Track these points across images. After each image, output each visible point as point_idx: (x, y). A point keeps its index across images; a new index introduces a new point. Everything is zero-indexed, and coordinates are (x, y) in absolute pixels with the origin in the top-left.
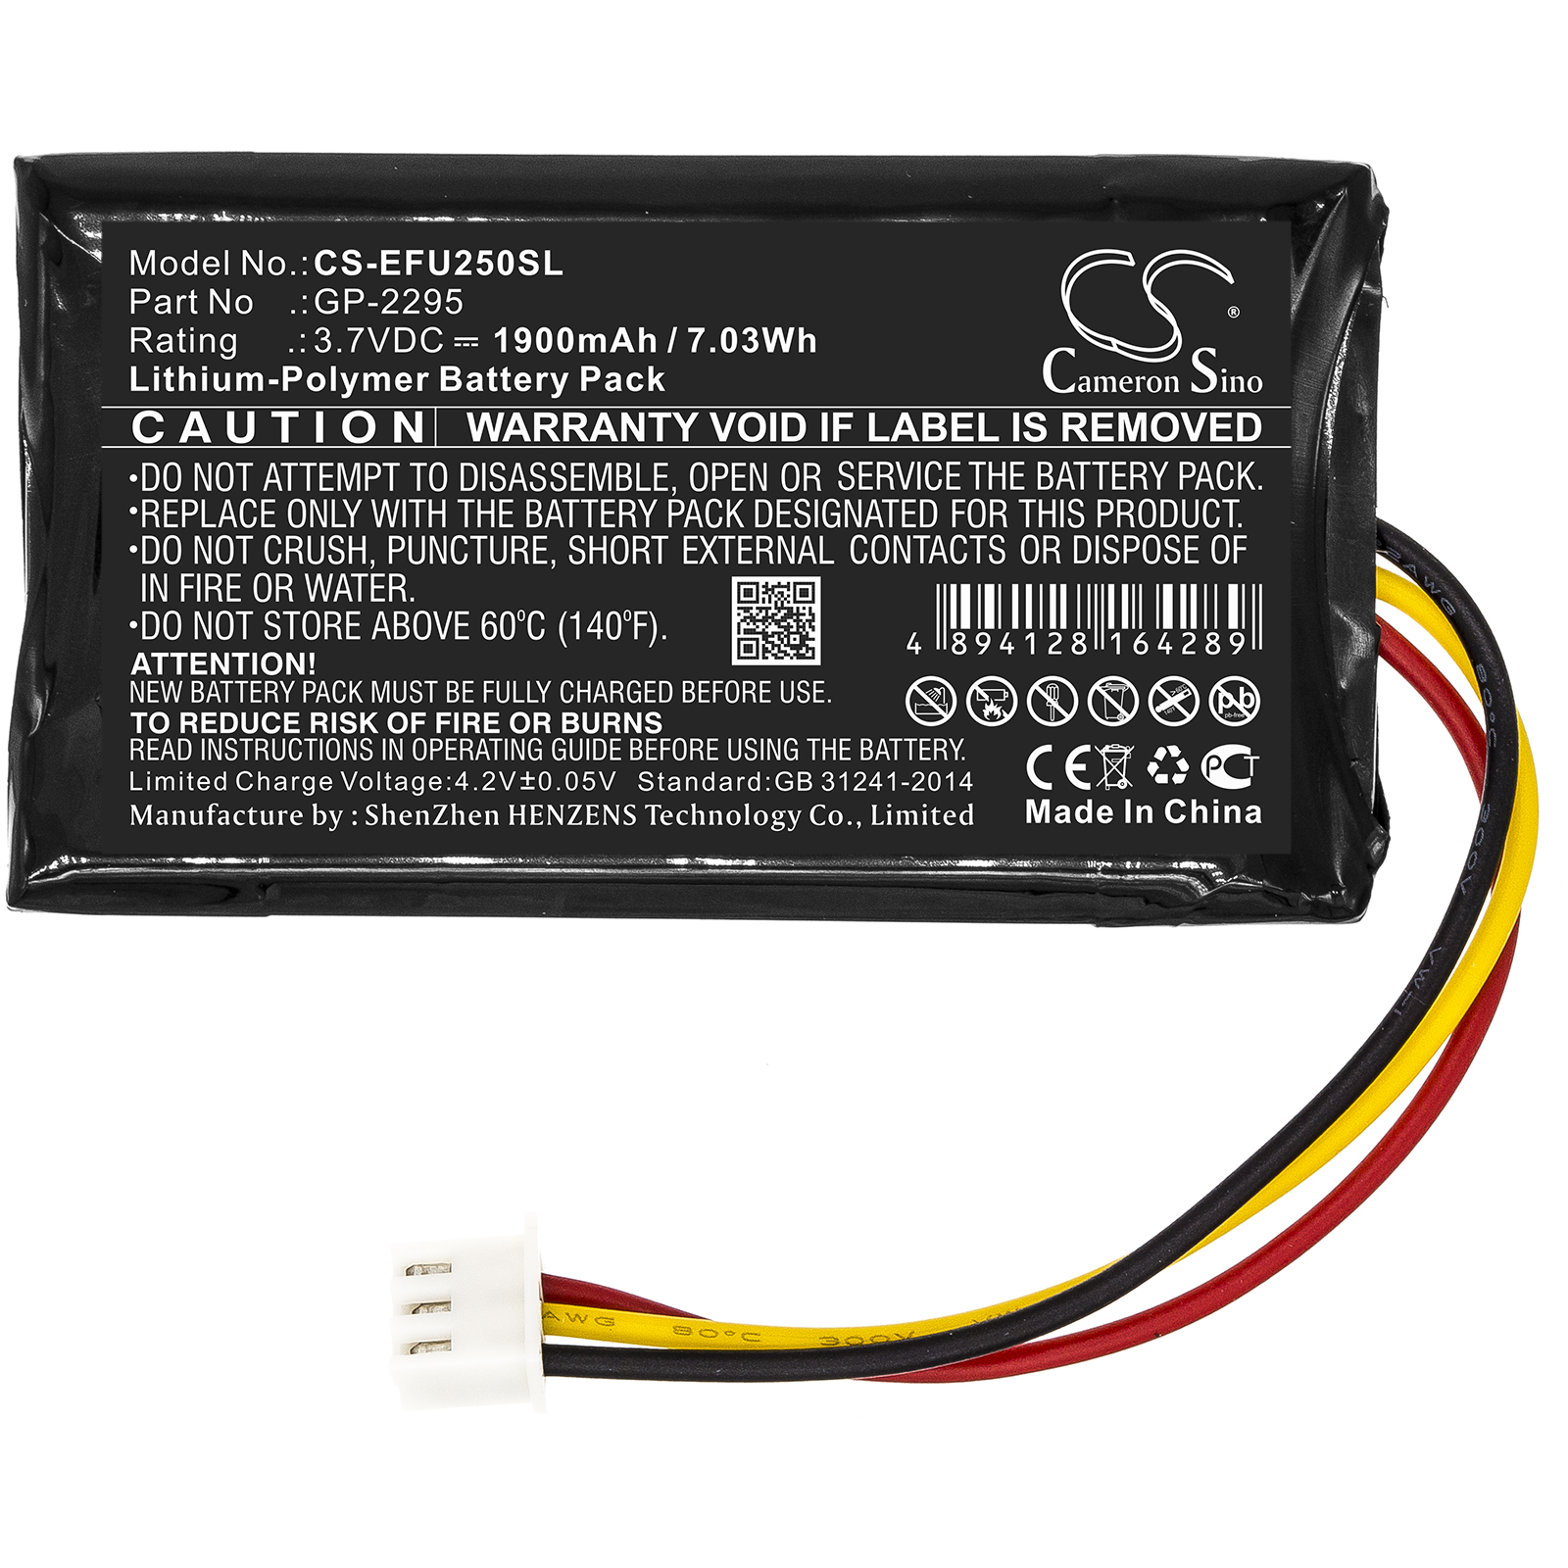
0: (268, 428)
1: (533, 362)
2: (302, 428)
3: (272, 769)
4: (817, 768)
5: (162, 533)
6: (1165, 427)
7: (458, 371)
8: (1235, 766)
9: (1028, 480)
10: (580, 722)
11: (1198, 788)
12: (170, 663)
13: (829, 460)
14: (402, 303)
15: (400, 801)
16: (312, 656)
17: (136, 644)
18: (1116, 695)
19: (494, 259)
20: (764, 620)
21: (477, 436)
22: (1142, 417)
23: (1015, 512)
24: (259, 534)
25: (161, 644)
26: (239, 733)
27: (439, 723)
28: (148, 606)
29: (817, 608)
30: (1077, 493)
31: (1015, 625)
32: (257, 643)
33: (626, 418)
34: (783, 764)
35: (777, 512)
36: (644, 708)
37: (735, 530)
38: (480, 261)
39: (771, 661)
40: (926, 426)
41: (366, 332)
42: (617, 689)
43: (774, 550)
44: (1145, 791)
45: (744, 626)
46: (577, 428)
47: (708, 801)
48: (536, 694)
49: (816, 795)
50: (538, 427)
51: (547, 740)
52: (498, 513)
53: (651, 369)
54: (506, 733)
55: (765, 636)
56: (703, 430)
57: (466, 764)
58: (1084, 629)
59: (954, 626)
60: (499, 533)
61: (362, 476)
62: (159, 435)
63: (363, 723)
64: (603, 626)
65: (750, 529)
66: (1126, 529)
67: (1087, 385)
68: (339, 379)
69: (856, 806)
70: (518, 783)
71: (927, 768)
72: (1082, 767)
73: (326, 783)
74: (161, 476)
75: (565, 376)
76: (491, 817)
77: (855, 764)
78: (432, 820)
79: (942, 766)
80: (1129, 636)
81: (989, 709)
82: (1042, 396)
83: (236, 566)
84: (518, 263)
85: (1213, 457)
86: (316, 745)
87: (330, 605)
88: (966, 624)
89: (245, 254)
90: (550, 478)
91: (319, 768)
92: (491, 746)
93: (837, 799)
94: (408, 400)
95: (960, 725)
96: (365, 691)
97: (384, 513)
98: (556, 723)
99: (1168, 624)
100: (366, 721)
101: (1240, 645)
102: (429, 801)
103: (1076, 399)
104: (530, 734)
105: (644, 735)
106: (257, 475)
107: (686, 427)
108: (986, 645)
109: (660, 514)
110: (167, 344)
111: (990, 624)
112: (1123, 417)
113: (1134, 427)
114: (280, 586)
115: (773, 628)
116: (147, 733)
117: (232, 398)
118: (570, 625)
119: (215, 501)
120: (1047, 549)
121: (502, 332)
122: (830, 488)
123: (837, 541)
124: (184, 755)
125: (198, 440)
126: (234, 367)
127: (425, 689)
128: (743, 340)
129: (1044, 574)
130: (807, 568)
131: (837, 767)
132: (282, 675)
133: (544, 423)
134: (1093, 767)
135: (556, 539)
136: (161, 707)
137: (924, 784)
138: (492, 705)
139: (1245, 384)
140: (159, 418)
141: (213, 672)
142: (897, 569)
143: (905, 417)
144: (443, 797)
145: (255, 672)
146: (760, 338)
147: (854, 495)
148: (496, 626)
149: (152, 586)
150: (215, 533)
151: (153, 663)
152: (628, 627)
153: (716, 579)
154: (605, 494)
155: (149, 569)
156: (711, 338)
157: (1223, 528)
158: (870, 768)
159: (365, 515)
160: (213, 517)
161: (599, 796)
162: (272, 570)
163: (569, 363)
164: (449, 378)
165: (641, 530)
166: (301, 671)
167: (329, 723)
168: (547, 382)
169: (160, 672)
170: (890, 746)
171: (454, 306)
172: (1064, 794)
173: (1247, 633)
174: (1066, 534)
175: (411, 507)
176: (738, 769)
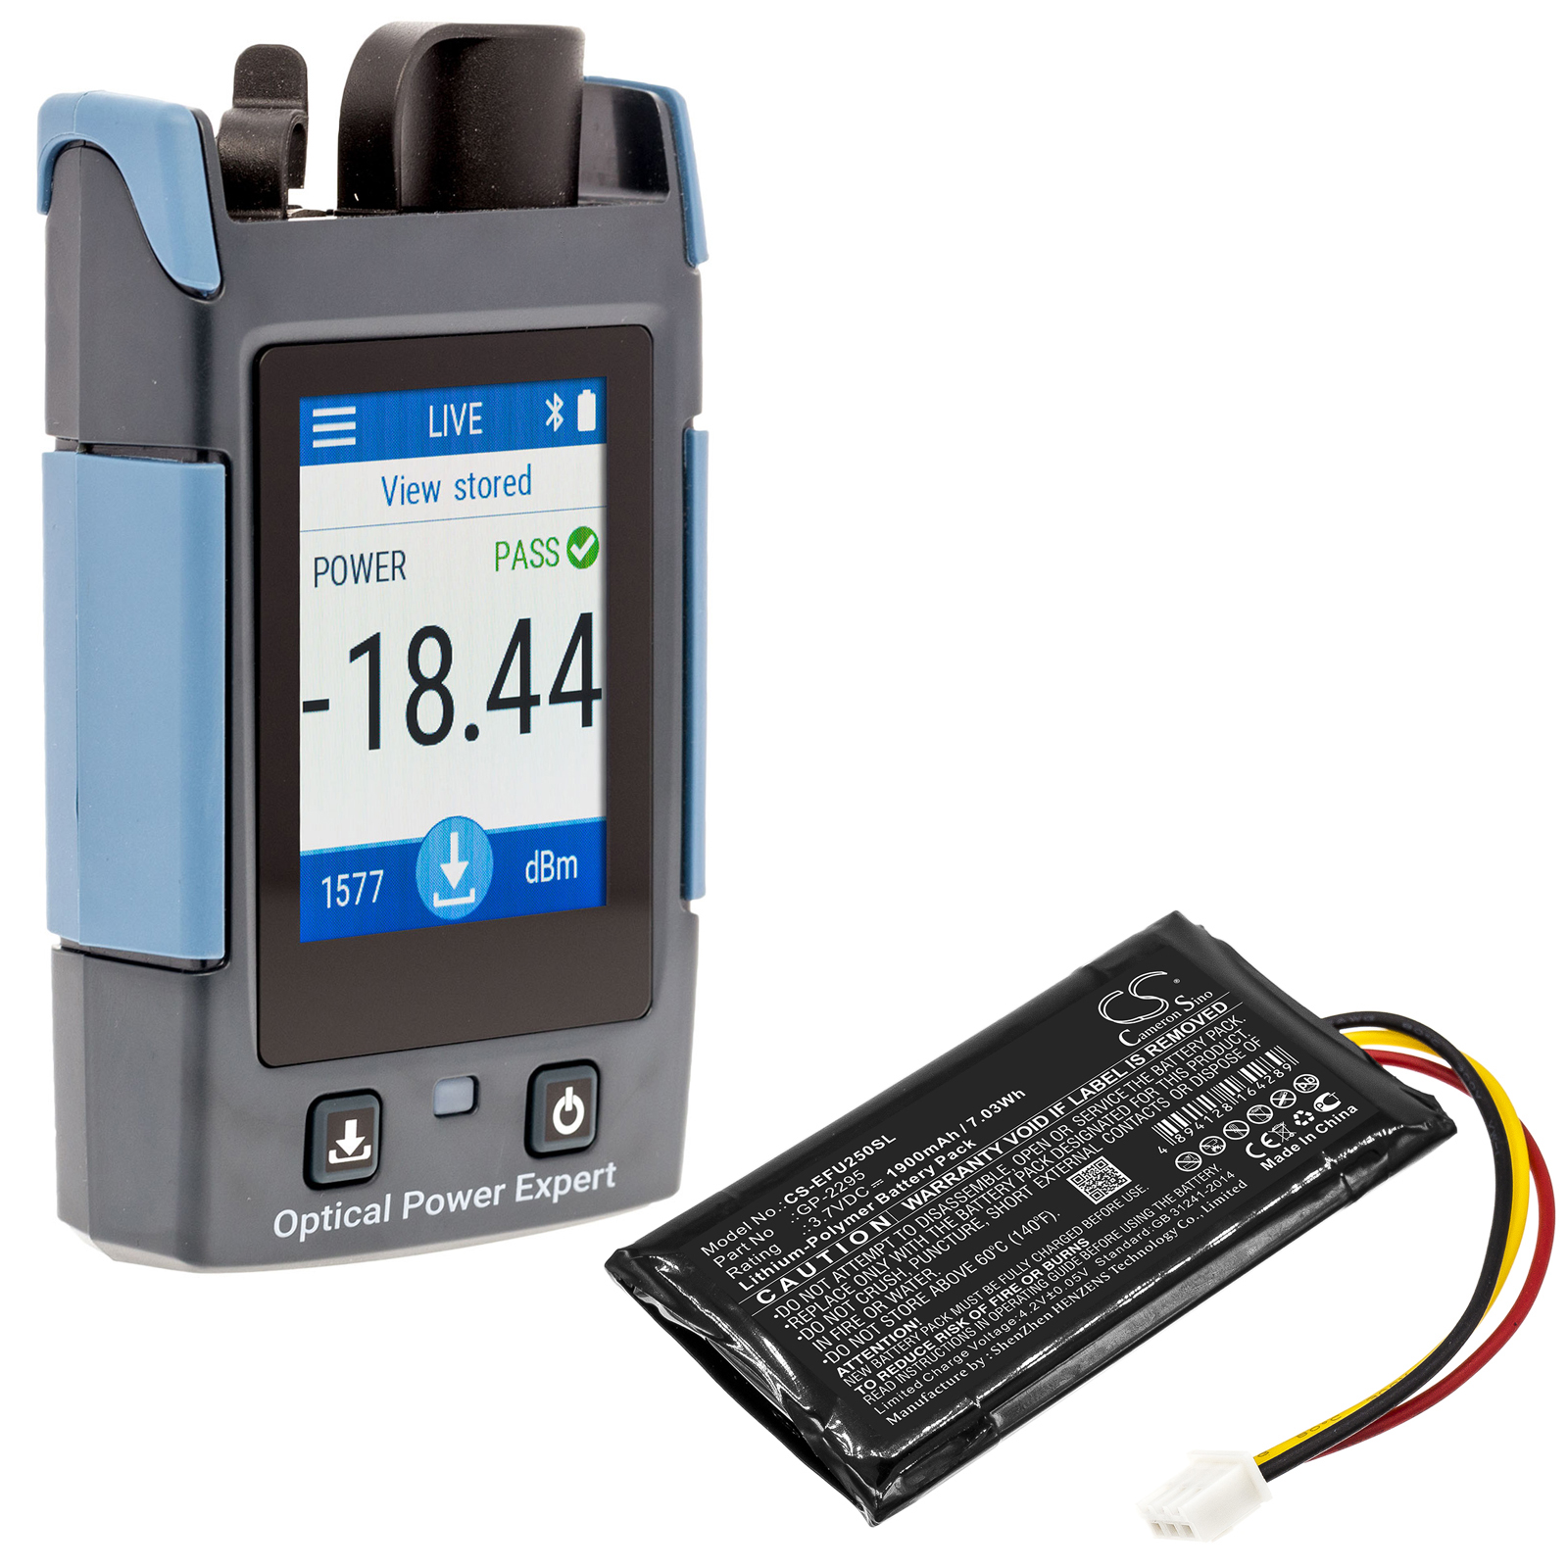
0: (820, 1264)
1: (911, 1171)
2: (834, 1253)
3: (937, 1365)
4: (1166, 1211)
5: (808, 1325)
6: (1188, 1028)
7: (883, 1194)
8: (1328, 1101)
9: (1152, 1075)
10: (1052, 1262)
11: (1321, 1117)
12: (855, 1363)
13: (1067, 1121)
14: (837, 1190)
15: (1003, 1338)
16: (915, 1319)
17: (833, 1368)
18: (1259, 1112)
19: (862, 1152)
20: (1094, 1183)
21: (913, 1208)
22: (1176, 1031)
23: (1158, 1088)
24: (851, 1298)
25: (844, 1359)
26: (909, 1364)
27: (993, 1303)
28: (825, 1351)
29: (1111, 1165)
30: (1176, 1067)
31: (1196, 1119)
32: (885, 1331)
33: (970, 1163)
34: (1151, 1219)
35: (1063, 1149)
36: (1075, 1241)
37: (1051, 1165)
38: (857, 1157)
39: (1110, 1193)
40: (1095, 1087)
41: (831, 1208)
42: (1058, 1242)
43: (1074, 1160)
44: (1302, 1131)
45: (1087, 1190)
46: (953, 1178)
47: (1133, 1250)
48: (1024, 1267)
49: (1174, 1220)
50: (936, 1189)
51: (1045, 1278)
52: (948, 1224)
53: (964, 1142)
54: (1025, 1287)
55: (1100, 1187)
56: (1004, 1146)
57: (1018, 1308)
58: (1224, 1102)
59: (1172, 1135)
60: (955, 1230)
61: (876, 1251)
62: (774, 1296)
63: (960, 1325)
64: (1029, 1228)
65: (1057, 1161)
66: (1206, 1065)
67: (1144, 1036)
68: (835, 1229)
69: (1195, 1210)
70: (1047, 1299)
71: (1210, 1181)
72: (1270, 1141)
73: (965, 1354)
74: (788, 1308)
75: (930, 1167)
76: (1048, 1316)
77: (1180, 1200)
78: (1023, 1334)
79: (1217, 1176)
80: (1244, 1093)
81: (1214, 1149)
82: (1130, 1050)
83: (851, 1313)
84: (873, 1148)
85: (1217, 1023)
86: (947, 1345)
87: (906, 1299)
88: (1176, 1131)
89: (753, 1218)
90: (958, 1200)
91: (958, 1351)
92: (1023, 1295)
93: (1184, 1215)
94: (872, 1215)
95: (1208, 1161)
96: (950, 1314)
97: (897, 1256)
98: (1043, 1270)
99: (1255, 1079)
100: (961, 1324)
101: (1290, 1067)
102: (1015, 1330)
103: (1144, 1042)
104: (1035, 1281)
105: (1084, 1249)
106: (831, 1280)
107: (997, 1149)
108: (1192, 1131)
109: (1015, 1181)
110: (747, 1266)
111: (1186, 1125)
112: (1169, 1035)
113: (1177, 1035)
114: (877, 1308)
115: (1100, 1183)
116: (868, 1392)
117: (793, 1264)
118: (1015, 1238)
119: (821, 1301)
120: (1182, 1091)
121: (889, 1171)
122: (1076, 1129)
123: (1097, 1141)
124: (893, 1387)
125: (793, 1286)
126: (785, 1254)
127: (975, 1296)
128: (992, 1110)
129: (1190, 1097)
130: (1093, 1157)
131: (1174, 1205)
132: (908, 1334)
133: (937, 1187)
134: (1275, 1138)
135: (981, 1216)
136: (865, 1379)
137: (1214, 1187)
138: (1009, 1283)
139: (1204, 997)
140: (768, 1291)
141: (877, 1353)
142: (1129, 1135)
143: (1083, 1090)
144: (1019, 1324)
145: (895, 1340)
146: (998, 1105)
147: (1089, 1124)
148: (984, 1258)
149: (820, 1345)
150: (832, 1309)
151: (847, 1368)
152: (1040, 1222)
153: (1061, 1183)
154: (985, 1190)
155: (814, 1340)
156: (978, 1118)
157: (1243, 1040)
158: (1188, 1196)
159: (890, 1262)
160: (824, 1305)
161: (1085, 1280)
162: (869, 1304)
163: (929, 1160)
164: (882, 1198)
165: (1013, 1190)
166: (915, 1326)
167: (945, 1334)
168: (924, 1173)
169: (853, 1368)
170: (1188, 1185)
171: (860, 1176)
172: (1271, 1153)
173: (1288, 1062)
174: (1186, 1081)
175: (908, 1247)
176: (1134, 1233)
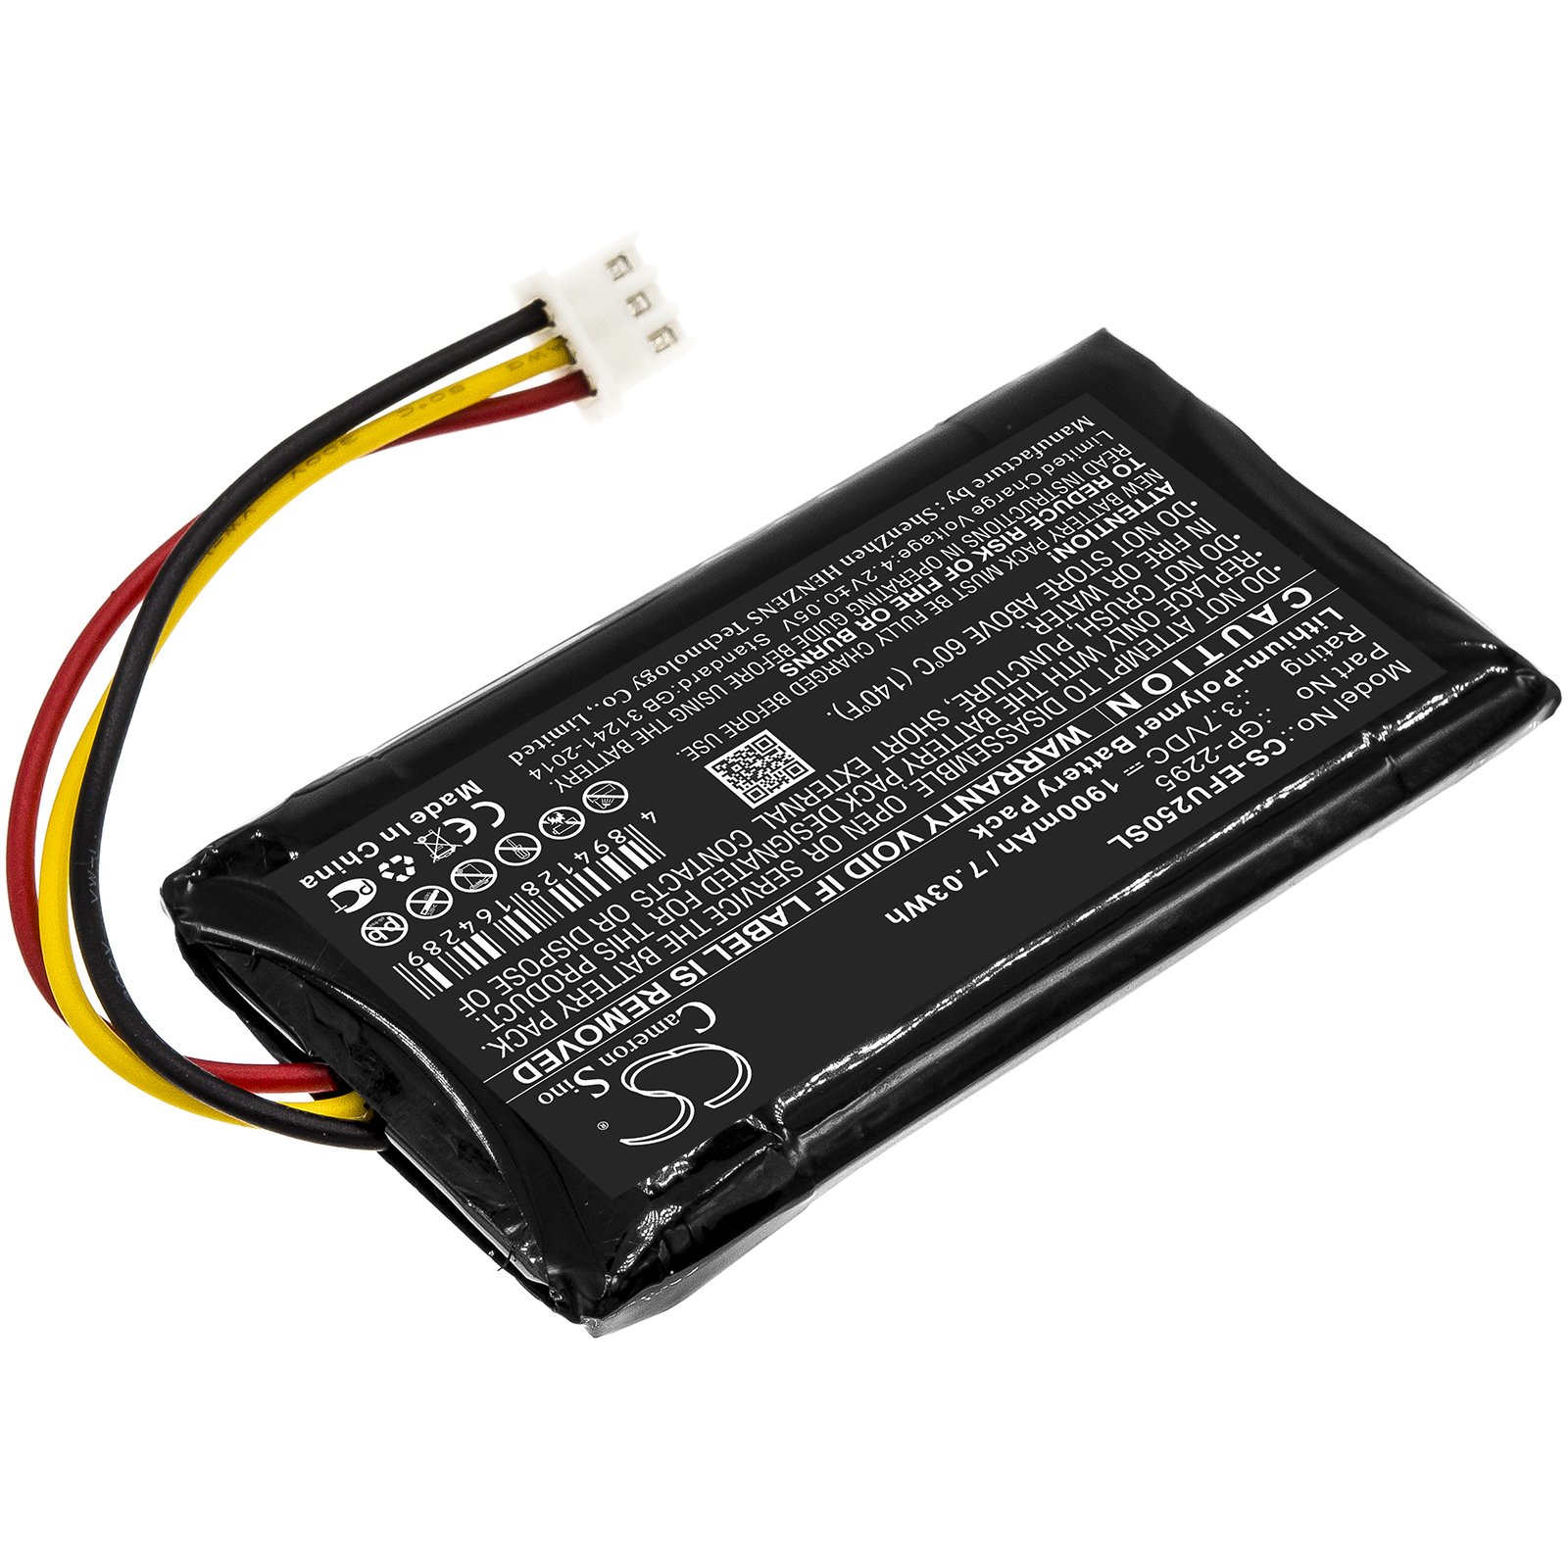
0: (1218, 645)
1: (1078, 787)
2: (1195, 661)
3: (1024, 494)
4: (649, 718)
5: (1226, 556)
6: (589, 1035)
7: (1122, 751)
8: (350, 897)
9: (659, 948)
10: (841, 640)
11: (368, 870)
12: (1148, 501)
13: (813, 869)
14: (1200, 760)
15: (918, 532)
16: (1058, 561)
17: (1181, 494)
18: (474, 880)
19: (1164, 821)
20: (769, 765)
21: (1072, 729)
22: (612, 1029)
23: (650, 925)
24: (1161, 593)
25: (1166, 505)
26: (1064, 497)
27: (935, 582)
28: (1196, 517)
29: (739, 793)
30: (616, 962)
31: (587, 870)
32: (1103, 544)
33: (980, 800)
34: (676, 704)
35: (821, 821)
36: (802, 673)
37: (841, 794)
38: (1171, 813)
39: (741, 747)
40: (762, 927)
41: (1208, 730)
42: (834, 669)
43: (802, 802)
44: (404, 846)
45: (780, 753)
46: (1007, 776)
47: (707, 657)
48: (886, 634)
49: (636, 703)
50: (1035, 759)
51: (852, 618)
52: (1013, 703)
53: (991, 835)
54: (885, 605)
55: (759, 757)
56: (921, 828)
57: (895, 574)
58: (536, 898)
59: (631, 843)
60: (1001, 693)
61: (1126, 663)
62: (1285, 597)
63: (986, 551)
64: (877, 694)
65: (831, 801)
66: (561, 965)
67: (670, 1020)
68: (1198, 698)
69: (600, 718)
70: (849, 586)
71: (571, 764)
72: (460, 830)
73: (978, 510)
74: (1261, 581)
75: (1046, 795)
76: (848, 561)
77: (625, 734)
78: (887, 536)
79: (559, 772)
80: (498, 914)
81: (560, 818)
82: (697, 994)
83: (1160, 571)
84: (1145, 828)
85: (535, 1043)
86: (1006, 523)
87: (1075, 591)
88: (624, 849)
89: (1334, 717)
90: (998, 740)
91: (989, 514)
92: (888, 593)
93: (620, 710)
94: (1139, 718)
95: (573, 797)
96: (1004, 567)
97: (1092, 654)
98: (856, 630)
99: (476, 938)
100: (985, 553)
101: (411, 960)
102: (901, 543)
103: (670, 1008)
104: (868, 613)
105: (788, 660)
106: (1198, 621)
107: (933, 823)
108: (597, 848)
109: (902, 770)
110: (1333, 643)
111: (606, 859)
112: (625, 1021)
113: (610, 1021)
114: (1119, 578)
115: (759, 763)
116: (1125, 461)
117: (1260, 645)
118: (901, 679)
119: (1210, 591)
120: (607, 920)
121: (1115, 789)
122: (797, 855)
123: (761, 834)
124: (1088, 467)
125: (1256, 612)
126: (1274, 661)
127: (964, 592)
128: (943, 889)
129: (594, 907)
130: (769, 806)
131: (635, 726)
132: (1068, 540)
133: (1033, 763)
134: (452, 834)
135: (959, 714)
136: (1130, 478)
137: (565, 755)
138: (910, 611)
139: (552, 1094)
140: (1295, 606)
141: (1115, 514)
142: (705, 844)
143: (784, 923)
144: (893, 550)
145: (1087, 531)
146: (932, 898)
147: (775, 863)
148: (951, 649)
149: (1205, 527)
150: (1191, 577)
151: (1160, 495)
152: (860, 704)
153: (825, 764)
154: (952, 756)
155: (1214, 534)
156: (967, 876)
157: (489, 1011)
158: (611, 740)
159: (1103, 646)
160: (1203, 584)
161: (788, 613)
162: (1132, 584)
163: (1048, 805)
164: (1125, 745)
165: (906, 754)
166: (1058, 550)
167: (1010, 538)
168: (1056, 784)
169: (1150, 493)
170: (610, 758)
171: (1162, 781)
172: (462, 809)
173: (413, 970)
174: (600, 937)
175: (1076, 668)
176: (705, 684)
